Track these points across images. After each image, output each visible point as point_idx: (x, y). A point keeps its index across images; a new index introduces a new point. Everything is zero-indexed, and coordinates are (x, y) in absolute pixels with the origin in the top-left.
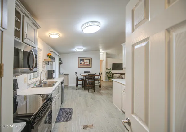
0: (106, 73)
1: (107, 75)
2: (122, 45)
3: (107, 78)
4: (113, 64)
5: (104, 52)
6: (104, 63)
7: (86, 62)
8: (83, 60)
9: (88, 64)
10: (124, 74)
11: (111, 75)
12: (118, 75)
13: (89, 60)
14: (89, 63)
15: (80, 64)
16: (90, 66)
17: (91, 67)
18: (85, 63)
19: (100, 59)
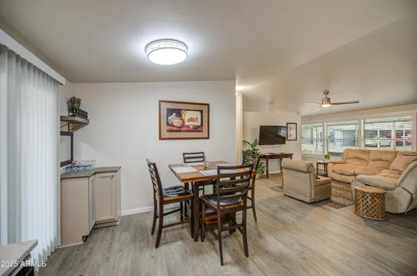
4: (261, 127)
7: (191, 120)
8: (179, 113)
9: (198, 127)
10: (290, 156)
13: (201, 111)
14: (199, 124)
15: (168, 124)
16: (204, 134)
17: (208, 138)
18: (187, 124)
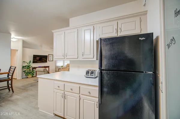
0: (23, 67)
1: (24, 70)
2: (53, 31)
3: (25, 74)
4: (34, 55)
5: (19, 39)
6: (19, 54)
10: (48, 67)
11: (31, 69)
12: (42, 69)
19: (12, 48)
